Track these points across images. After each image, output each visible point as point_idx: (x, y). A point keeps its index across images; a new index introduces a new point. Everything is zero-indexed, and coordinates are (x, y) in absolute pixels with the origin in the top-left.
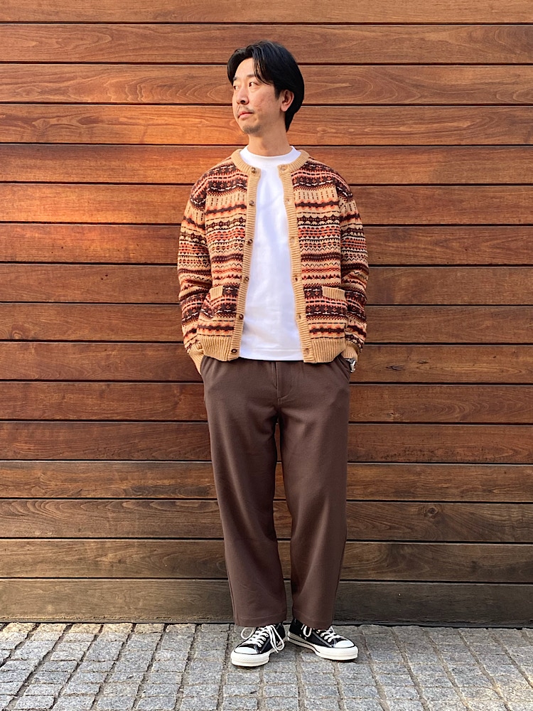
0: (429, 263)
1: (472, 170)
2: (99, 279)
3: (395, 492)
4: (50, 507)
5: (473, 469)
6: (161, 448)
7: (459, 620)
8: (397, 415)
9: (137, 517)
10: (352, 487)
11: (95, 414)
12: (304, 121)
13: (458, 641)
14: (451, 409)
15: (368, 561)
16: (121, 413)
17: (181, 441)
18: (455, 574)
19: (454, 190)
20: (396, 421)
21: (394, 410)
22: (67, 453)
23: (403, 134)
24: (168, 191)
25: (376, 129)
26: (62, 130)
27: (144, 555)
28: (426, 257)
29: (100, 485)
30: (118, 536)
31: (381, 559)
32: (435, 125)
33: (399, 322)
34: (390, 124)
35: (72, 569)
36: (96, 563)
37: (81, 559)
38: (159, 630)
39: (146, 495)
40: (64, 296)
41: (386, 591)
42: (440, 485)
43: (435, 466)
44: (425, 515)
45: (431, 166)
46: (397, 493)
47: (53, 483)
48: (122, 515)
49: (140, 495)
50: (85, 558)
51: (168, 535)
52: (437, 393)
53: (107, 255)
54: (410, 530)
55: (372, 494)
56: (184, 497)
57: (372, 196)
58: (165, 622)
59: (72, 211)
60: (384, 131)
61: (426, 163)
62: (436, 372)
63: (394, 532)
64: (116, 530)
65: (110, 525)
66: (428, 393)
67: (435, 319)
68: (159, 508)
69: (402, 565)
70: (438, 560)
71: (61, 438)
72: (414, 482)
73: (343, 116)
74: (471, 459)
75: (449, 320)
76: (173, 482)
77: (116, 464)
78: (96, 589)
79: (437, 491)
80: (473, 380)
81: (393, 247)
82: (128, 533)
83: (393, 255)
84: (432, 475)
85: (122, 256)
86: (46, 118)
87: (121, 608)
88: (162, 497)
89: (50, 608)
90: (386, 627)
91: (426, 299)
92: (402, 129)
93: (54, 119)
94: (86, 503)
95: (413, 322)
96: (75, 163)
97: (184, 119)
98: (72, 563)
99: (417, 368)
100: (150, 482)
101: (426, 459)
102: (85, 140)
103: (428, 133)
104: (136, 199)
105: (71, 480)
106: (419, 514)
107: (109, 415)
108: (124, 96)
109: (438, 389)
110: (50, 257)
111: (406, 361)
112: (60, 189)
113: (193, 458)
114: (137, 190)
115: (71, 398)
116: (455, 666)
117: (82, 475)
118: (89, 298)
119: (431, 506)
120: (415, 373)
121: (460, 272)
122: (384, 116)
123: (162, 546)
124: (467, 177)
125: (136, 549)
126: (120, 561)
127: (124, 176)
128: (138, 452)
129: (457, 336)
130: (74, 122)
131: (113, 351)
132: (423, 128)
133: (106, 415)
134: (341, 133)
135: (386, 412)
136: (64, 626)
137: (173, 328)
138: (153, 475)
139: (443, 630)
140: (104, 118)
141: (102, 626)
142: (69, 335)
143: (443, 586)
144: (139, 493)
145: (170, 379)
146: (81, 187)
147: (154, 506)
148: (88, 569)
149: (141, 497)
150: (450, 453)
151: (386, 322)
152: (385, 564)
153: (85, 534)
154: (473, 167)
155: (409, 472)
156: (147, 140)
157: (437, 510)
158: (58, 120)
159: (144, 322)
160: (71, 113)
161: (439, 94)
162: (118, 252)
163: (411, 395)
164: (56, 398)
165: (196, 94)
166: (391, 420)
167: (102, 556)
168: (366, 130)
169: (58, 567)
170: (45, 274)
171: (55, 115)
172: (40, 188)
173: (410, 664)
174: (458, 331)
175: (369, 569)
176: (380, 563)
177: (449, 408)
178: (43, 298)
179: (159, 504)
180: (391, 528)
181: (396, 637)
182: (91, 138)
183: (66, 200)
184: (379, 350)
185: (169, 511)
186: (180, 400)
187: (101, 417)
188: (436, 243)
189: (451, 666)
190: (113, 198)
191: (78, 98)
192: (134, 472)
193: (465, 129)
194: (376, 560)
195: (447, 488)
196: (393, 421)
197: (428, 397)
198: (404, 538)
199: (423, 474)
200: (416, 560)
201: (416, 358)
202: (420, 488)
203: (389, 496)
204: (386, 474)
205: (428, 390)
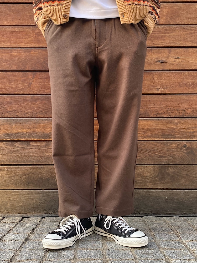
6: (22, 110)
8: (162, 89)
9: (7, 152)
15: (147, 177)
17: (34, 106)
20: (162, 93)
21: (161, 86)
31: (155, 175)
33: (162, 35)
38: (17, 221)
39: (12, 139)
41: (158, 195)
42: (189, 131)
43: (186, 119)
44: (181, 149)
46: (163, 135)
49: (8, 139)
51: (25, 162)
52: (186, 76)
54: (172, 158)
55: (148, 136)
56: (35, 140)
58: (23, 216)
62: (185, 64)
63: (162, 159)
66: (181, 76)
67: (183, 33)
68: (20, 146)
69: (168, 179)
70: (189, 176)
72: (174, 129)
75: (192, 33)
76: (28, 131)
79: (188, 134)
84: (185, 124)
88: (22, 140)
90: (159, 218)
91: (178, 22)
95: (171, 34)
99: (174, 61)
100: (14, 131)
101: (181, 115)
106: (177, 148)
109: (187, 74)
111: (167, 57)
113: (41, 116)
119: (184, 143)
120: (173, 64)
123: (21, 170)
125: (5, 172)
128: (7, 113)
135: (156, 88)
137: (29, 39)
138: (17, 126)
144: (8, 138)
145: (27, 69)
147: (17, 145)
149: (9, 140)
150: (195, 111)
152: (157, 179)
155: (171, 123)
157: (188, 146)
159: (11, 36)
163: (171, 77)
166: (159, 92)
173: (184, 241)
175: (147, 182)
176: (154, 178)
177: (194, 84)
179: (20, 144)
180: (160, 157)
181: (167, 223)
184: (151, 51)
185: (26, 148)
186: (33, 81)
192: (5, 125)
194: (152, 176)
195: (194, 132)
196: (160, 93)
197: (181, 78)
198: (169, 162)
199: (179, 124)
200: (176, 176)
201: (173, 55)
202: (177, 132)
203: (158, 138)
204: (157, 124)
205: (181, 74)
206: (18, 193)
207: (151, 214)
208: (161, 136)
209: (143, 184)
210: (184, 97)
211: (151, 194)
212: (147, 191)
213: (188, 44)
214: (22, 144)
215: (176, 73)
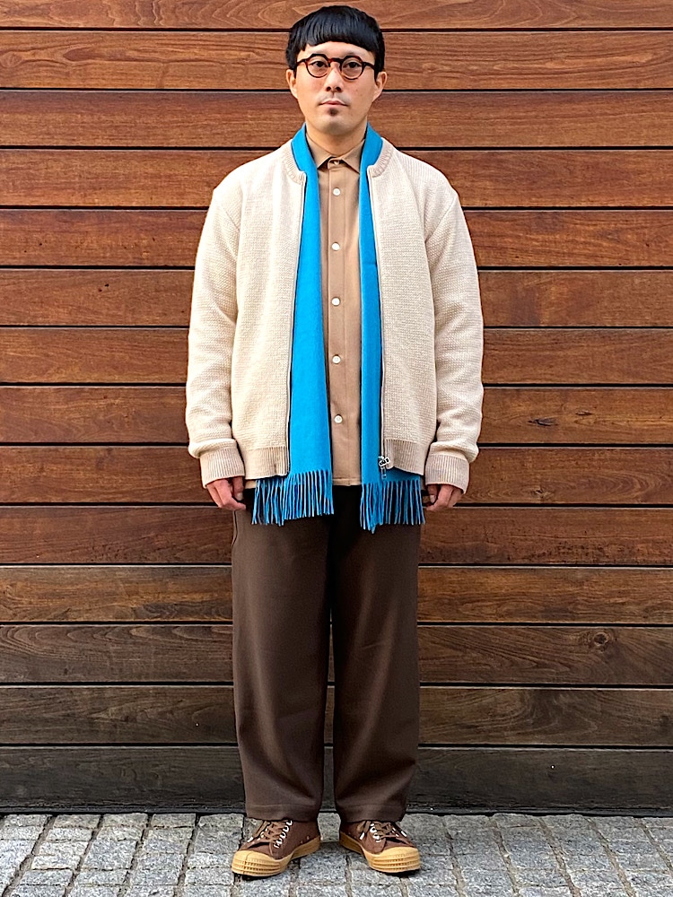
0: (592, 264)
1: (654, 126)
2: (96, 291)
3: (546, 611)
4: (22, 635)
5: (661, 575)
6: (190, 545)
7: (642, 806)
8: (545, 494)
9: (154, 650)
10: (479, 604)
11: (89, 494)
12: (404, 53)
13: (641, 837)
14: (627, 484)
15: (504, 716)
16: (127, 492)
18: (636, 736)
19: (630, 156)
20: (544, 502)
21: (541, 486)
22: (47, 554)
23: (551, 74)
24: (200, 159)
25: (510, 65)
26: (41, 69)
27: (164, 709)
28: (588, 256)
29: (97, 602)
30: (125, 680)
31: (523, 713)
32: (599, 60)
33: (548, 353)
34: (531, 58)
35: (54, 731)
36: (91, 722)
37: (68, 715)
38: (189, 824)
39: (167, 617)
40: (43, 316)
41: (531, 762)
42: (612, 601)
43: (605, 571)
44: (591, 646)
45: (594, 122)
46: (548, 612)
47: (25, 600)
48: (130, 648)
49: (156, 617)
50: (74, 714)
51: (200, 677)
52: (606, 460)
53: (108, 255)
54: (568, 669)
55: (509, 614)
57: (504, 165)
58: (196, 811)
59: (57, 189)
60: (523, 69)
61: (586, 116)
62: (604, 429)
63: (543, 673)
64: (121, 670)
65: (111, 664)
66: (591, 460)
67: (601, 349)
68: (185, 636)
69: (555, 723)
70: (610, 715)
71: (38, 532)
72: (573, 595)
73: (462, 46)
74: (659, 560)
75: (623, 350)
76: (207, 597)
77: (119, 569)
78: (91, 762)
79: (607, 609)
80: (661, 440)
81: (537, 240)
82: (139, 677)
83: (537, 253)
84: (601, 584)
85: (130, 256)
86: (16, 51)
87: (129, 790)
88: (191, 619)
89: (21, 791)
90: (532, 817)
91: (588, 318)
92: (550, 65)
93: (29, 53)
94: (75, 629)
95: (569, 353)
96: (60, 118)
97: (224, 52)
98: (54, 721)
99: (576, 422)
100: (172, 597)
101: (591, 559)
102: (74, 84)
103: (587, 71)
104: (151, 170)
105: (53, 594)
106: (580, 644)
107: (111, 496)
108: (133, 19)
109: (608, 455)
110: (20, 258)
111: (559, 412)
112: (38, 157)
114: (153, 157)
115: (54, 470)
116: (636, 874)
117: (69, 588)
118: (80, 319)
119: (599, 631)
120: (572, 430)
121: (638, 279)
122: (522, 46)
123: (191, 695)
124: (647, 136)
125: (152, 700)
126: (127, 719)
127: (134, 137)
128: (155, 551)
129: (636, 375)
130: (59, 57)
131: (116, 398)
132: (580, 64)
133: (105, 496)
134: (457, 72)
135: (528, 489)
136: (44, 818)
138: (177, 586)
139: (618, 821)
140: (105, 51)
141: (102, 817)
142: (51, 375)
143: (618, 753)
144: (156, 615)
146: (69, 154)
147: (178, 633)
148: (78, 731)
149: (159, 619)
150: (626, 551)
151: (528, 354)
152: (530, 721)
153: (75, 678)
154: (657, 121)
155: (565, 579)
156: (168, 84)
157: (608, 638)
158: (34, 54)
159: (163, 355)
160: (52, 44)
161: (605, 13)
162: (125, 250)
163: (567, 463)
164: (30, 470)
165: (241, 14)
166: (537, 500)
167: (99, 711)
168: (495, 68)
169: (33, 729)
170: (14, 284)
171: (30, 46)
172: (8, 156)
173: (569, 871)
174: (635, 367)
175: (505, 729)
176: (523, 719)
177: (625, 482)
178: (13, 320)
179: (186, 630)
180: (539, 665)
181: (546, 832)
182: (83, 80)
183: (47, 173)
184: (518, 394)
185: (202, 641)
187: (98, 499)
188: (603, 235)
189: (630, 875)
190: (116, 168)
191: (64, 21)
192: (149, 582)
193: (643, 66)
194: (516, 714)
195: (623, 604)
196: (539, 502)
197: (593, 466)
198: (558, 680)
199: (586, 583)
200: (577, 714)
201: (572, 408)
202: (582, 604)
203: (535, 617)
204: (530, 583)
205: (594, 455)
206: (182, 754)
207: (513, 808)
208: (542, 612)
209: (496, 734)
210: (600, 513)
211: (514, 758)
212: (505, 751)
213: (612, 377)
214: (191, 631)
215: (580, 454)
